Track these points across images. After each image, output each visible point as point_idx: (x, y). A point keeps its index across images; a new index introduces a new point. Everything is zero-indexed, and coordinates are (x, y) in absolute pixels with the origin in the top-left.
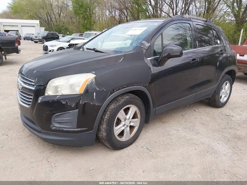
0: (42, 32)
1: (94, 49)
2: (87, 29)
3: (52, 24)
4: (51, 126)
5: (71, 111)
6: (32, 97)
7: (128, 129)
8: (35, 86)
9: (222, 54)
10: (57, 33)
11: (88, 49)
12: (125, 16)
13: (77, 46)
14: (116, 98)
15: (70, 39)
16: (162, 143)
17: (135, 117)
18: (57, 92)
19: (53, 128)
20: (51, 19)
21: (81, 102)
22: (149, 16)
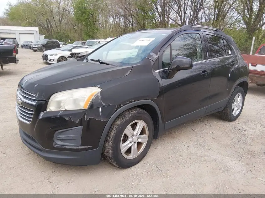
0: (42, 40)
1: (99, 61)
2: (89, 37)
3: (52, 31)
4: (54, 143)
5: (75, 128)
6: (33, 113)
7: (136, 145)
8: (36, 101)
9: (233, 65)
10: (58, 41)
11: (92, 60)
12: (131, 23)
13: (79, 55)
14: (123, 113)
15: (72, 47)
16: (171, 160)
17: (143, 132)
18: (60, 107)
19: (56, 146)
20: (51, 26)
21: (85, 118)
22: (156, 23)
